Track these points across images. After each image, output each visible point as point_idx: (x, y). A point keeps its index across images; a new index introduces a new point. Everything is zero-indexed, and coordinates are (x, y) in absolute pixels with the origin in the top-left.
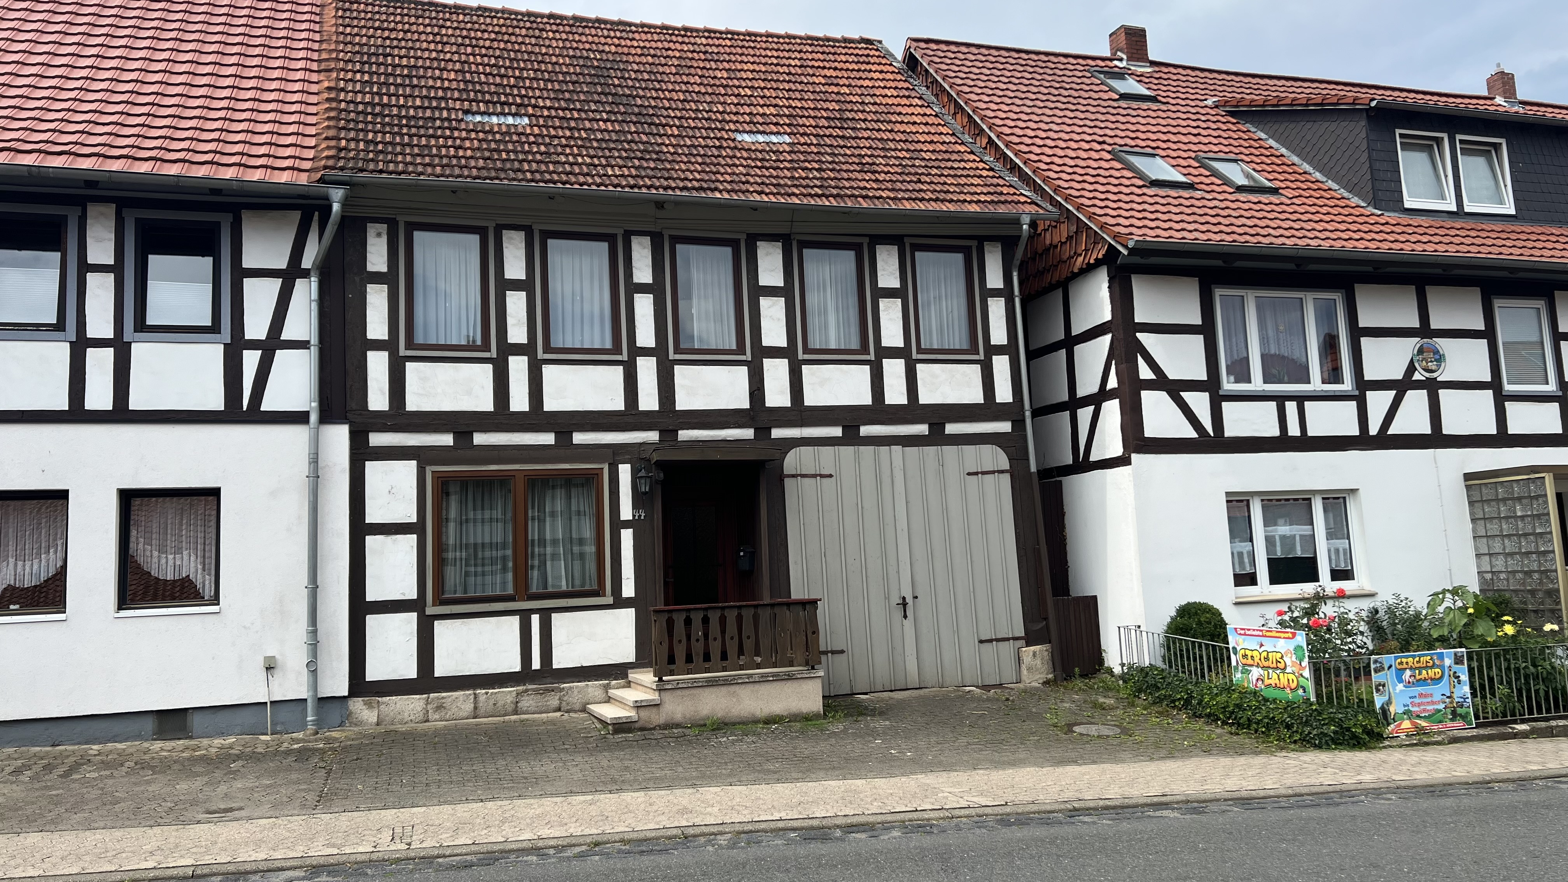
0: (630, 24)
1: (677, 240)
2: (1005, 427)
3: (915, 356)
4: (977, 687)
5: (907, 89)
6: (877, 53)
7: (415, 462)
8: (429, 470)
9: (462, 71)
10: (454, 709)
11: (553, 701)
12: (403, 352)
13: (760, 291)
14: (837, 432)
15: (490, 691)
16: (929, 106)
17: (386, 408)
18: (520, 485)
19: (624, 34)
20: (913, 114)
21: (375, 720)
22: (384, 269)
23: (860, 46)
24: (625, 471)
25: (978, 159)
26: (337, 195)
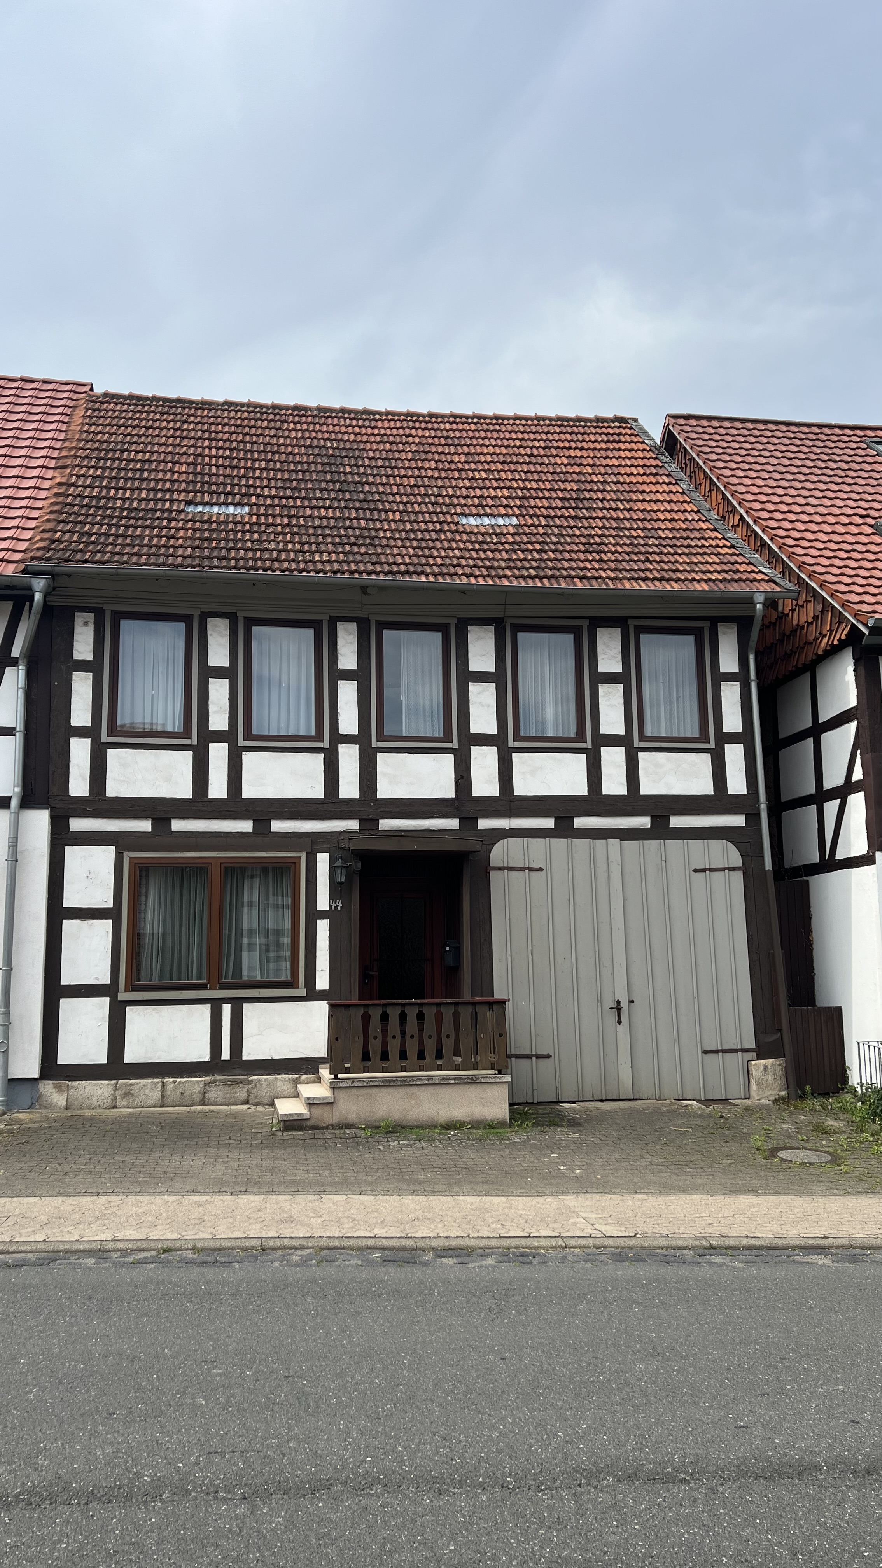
0: (374, 413)
1: (383, 625)
2: (738, 821)
3: (636, 744)
4: (699, 1101)
5: (656, 466)
6: (629, 432)
7: (114, 848)
8: (127, 855)
9: (194, 464)
10: (142, 1097)
11: (241, 1093)
12: (105, 739)
13: (470, 677)
14: (549, 823)
15: (178, 1080)
16: (676, 483)
17: (86, 794)
18: (216, 873)
19: (367, 423)
20: (658, 492)
21: (64, 1103)
22: (90, 657)
23: (613, 425)
24: (323, 861)
25: (720, 536)
26: (39, 585)
